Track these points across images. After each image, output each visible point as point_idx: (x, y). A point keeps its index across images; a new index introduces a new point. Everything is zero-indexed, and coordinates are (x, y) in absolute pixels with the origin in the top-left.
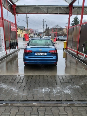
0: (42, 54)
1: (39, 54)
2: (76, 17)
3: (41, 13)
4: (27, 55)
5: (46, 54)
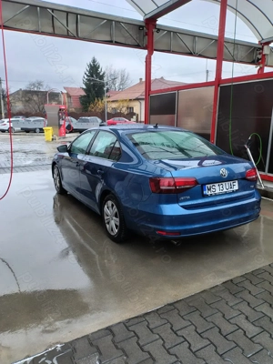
0: (226, 187)
1: (217, 189)
2: (94, 61)
3: (53, 34)
4: (177, 201)
5: (236, 184)
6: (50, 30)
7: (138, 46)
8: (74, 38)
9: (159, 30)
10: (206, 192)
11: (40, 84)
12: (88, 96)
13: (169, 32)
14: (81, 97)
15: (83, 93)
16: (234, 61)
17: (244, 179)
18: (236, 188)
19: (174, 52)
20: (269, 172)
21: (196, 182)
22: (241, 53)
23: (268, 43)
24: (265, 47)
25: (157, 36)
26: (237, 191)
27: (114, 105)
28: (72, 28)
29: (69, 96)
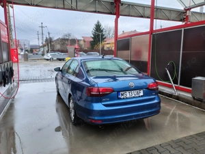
0: (134, 93)
1: (128, 94)
2: (98, 22)
3: (64, 9)
4: (101, 101)
5: (142, 92)
6: (62, 6)
7: (111, 13)
8: (75, 10)
9: (122, 4)
10: (120, 96)
11: (69, 35)
12: (94, 41)
13: (129, 5)
14: (91, 42)
15: (92, 40)
16: (169, 20)
17: (147, 89)
18: (142, 94)
19: (132, 16)
20: (180, 85)
21: (113, 91)
22: (174, 15)
23: (189, 9)
24: (188, 12)
25: (121, 8)
26: (142, 96)
27: (108, 46)
28: (74, 5)
29: (84, 41)
